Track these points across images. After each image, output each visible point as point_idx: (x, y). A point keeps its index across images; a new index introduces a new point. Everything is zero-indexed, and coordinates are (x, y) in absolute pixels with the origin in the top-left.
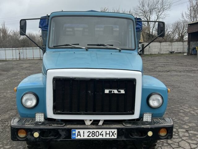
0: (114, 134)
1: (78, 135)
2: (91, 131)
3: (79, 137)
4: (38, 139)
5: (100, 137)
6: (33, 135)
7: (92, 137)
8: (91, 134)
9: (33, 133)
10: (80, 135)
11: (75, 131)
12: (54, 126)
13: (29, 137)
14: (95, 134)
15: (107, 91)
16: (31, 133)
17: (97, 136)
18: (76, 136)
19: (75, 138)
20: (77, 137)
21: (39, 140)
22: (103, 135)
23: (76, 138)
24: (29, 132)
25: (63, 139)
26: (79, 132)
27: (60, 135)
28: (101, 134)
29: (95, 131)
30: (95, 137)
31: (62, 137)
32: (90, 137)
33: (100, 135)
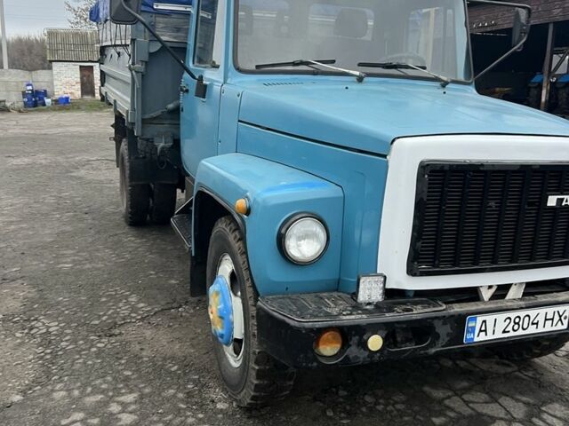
0: (562, 318)
1: (481, 331)
2: (513, 315)
3: (483, 337)
4: (378, 355)
5: (532, 330)
6: (364, 345)
7: (512, 334)
8: (512, 323)
9: (365, 337)
10: (485, 331)
11: (476, 320)
12: (419, 312)
13: (353, 351)
14: (521, 323)
15: (552, 201)
16: (361, 337)
17: (524, 329)
18: (476, 334)
19: (473, 339)
20: (478, 336)
21: (379, 357)
22: (537, 324)
23: (476, 339)
24: (355, 336)
25: (443, 347)
26: (485, 321)
27: (437, 336)
28: (535, 321)
29: (522, 314)
30: (521, 332)
31: (441, 341)
32: (508, 332)
33: (533, 324)
